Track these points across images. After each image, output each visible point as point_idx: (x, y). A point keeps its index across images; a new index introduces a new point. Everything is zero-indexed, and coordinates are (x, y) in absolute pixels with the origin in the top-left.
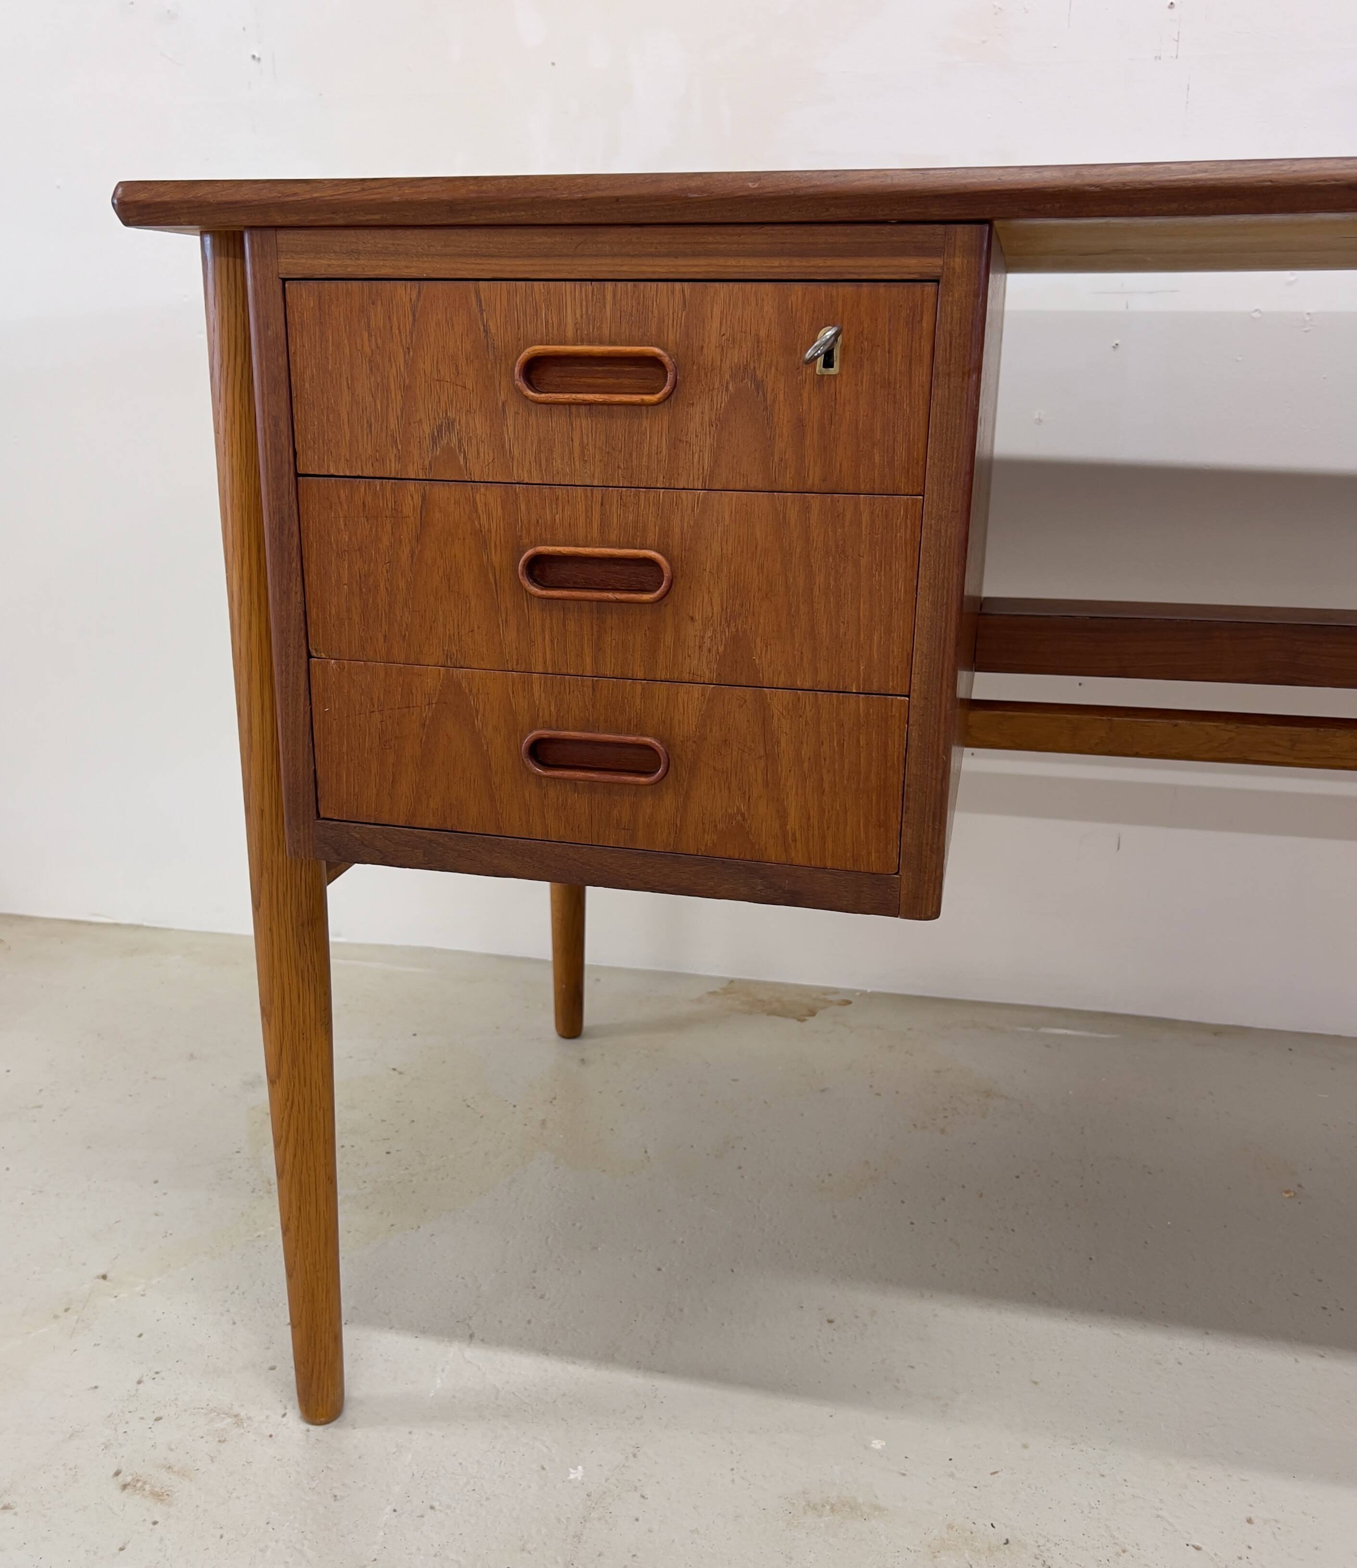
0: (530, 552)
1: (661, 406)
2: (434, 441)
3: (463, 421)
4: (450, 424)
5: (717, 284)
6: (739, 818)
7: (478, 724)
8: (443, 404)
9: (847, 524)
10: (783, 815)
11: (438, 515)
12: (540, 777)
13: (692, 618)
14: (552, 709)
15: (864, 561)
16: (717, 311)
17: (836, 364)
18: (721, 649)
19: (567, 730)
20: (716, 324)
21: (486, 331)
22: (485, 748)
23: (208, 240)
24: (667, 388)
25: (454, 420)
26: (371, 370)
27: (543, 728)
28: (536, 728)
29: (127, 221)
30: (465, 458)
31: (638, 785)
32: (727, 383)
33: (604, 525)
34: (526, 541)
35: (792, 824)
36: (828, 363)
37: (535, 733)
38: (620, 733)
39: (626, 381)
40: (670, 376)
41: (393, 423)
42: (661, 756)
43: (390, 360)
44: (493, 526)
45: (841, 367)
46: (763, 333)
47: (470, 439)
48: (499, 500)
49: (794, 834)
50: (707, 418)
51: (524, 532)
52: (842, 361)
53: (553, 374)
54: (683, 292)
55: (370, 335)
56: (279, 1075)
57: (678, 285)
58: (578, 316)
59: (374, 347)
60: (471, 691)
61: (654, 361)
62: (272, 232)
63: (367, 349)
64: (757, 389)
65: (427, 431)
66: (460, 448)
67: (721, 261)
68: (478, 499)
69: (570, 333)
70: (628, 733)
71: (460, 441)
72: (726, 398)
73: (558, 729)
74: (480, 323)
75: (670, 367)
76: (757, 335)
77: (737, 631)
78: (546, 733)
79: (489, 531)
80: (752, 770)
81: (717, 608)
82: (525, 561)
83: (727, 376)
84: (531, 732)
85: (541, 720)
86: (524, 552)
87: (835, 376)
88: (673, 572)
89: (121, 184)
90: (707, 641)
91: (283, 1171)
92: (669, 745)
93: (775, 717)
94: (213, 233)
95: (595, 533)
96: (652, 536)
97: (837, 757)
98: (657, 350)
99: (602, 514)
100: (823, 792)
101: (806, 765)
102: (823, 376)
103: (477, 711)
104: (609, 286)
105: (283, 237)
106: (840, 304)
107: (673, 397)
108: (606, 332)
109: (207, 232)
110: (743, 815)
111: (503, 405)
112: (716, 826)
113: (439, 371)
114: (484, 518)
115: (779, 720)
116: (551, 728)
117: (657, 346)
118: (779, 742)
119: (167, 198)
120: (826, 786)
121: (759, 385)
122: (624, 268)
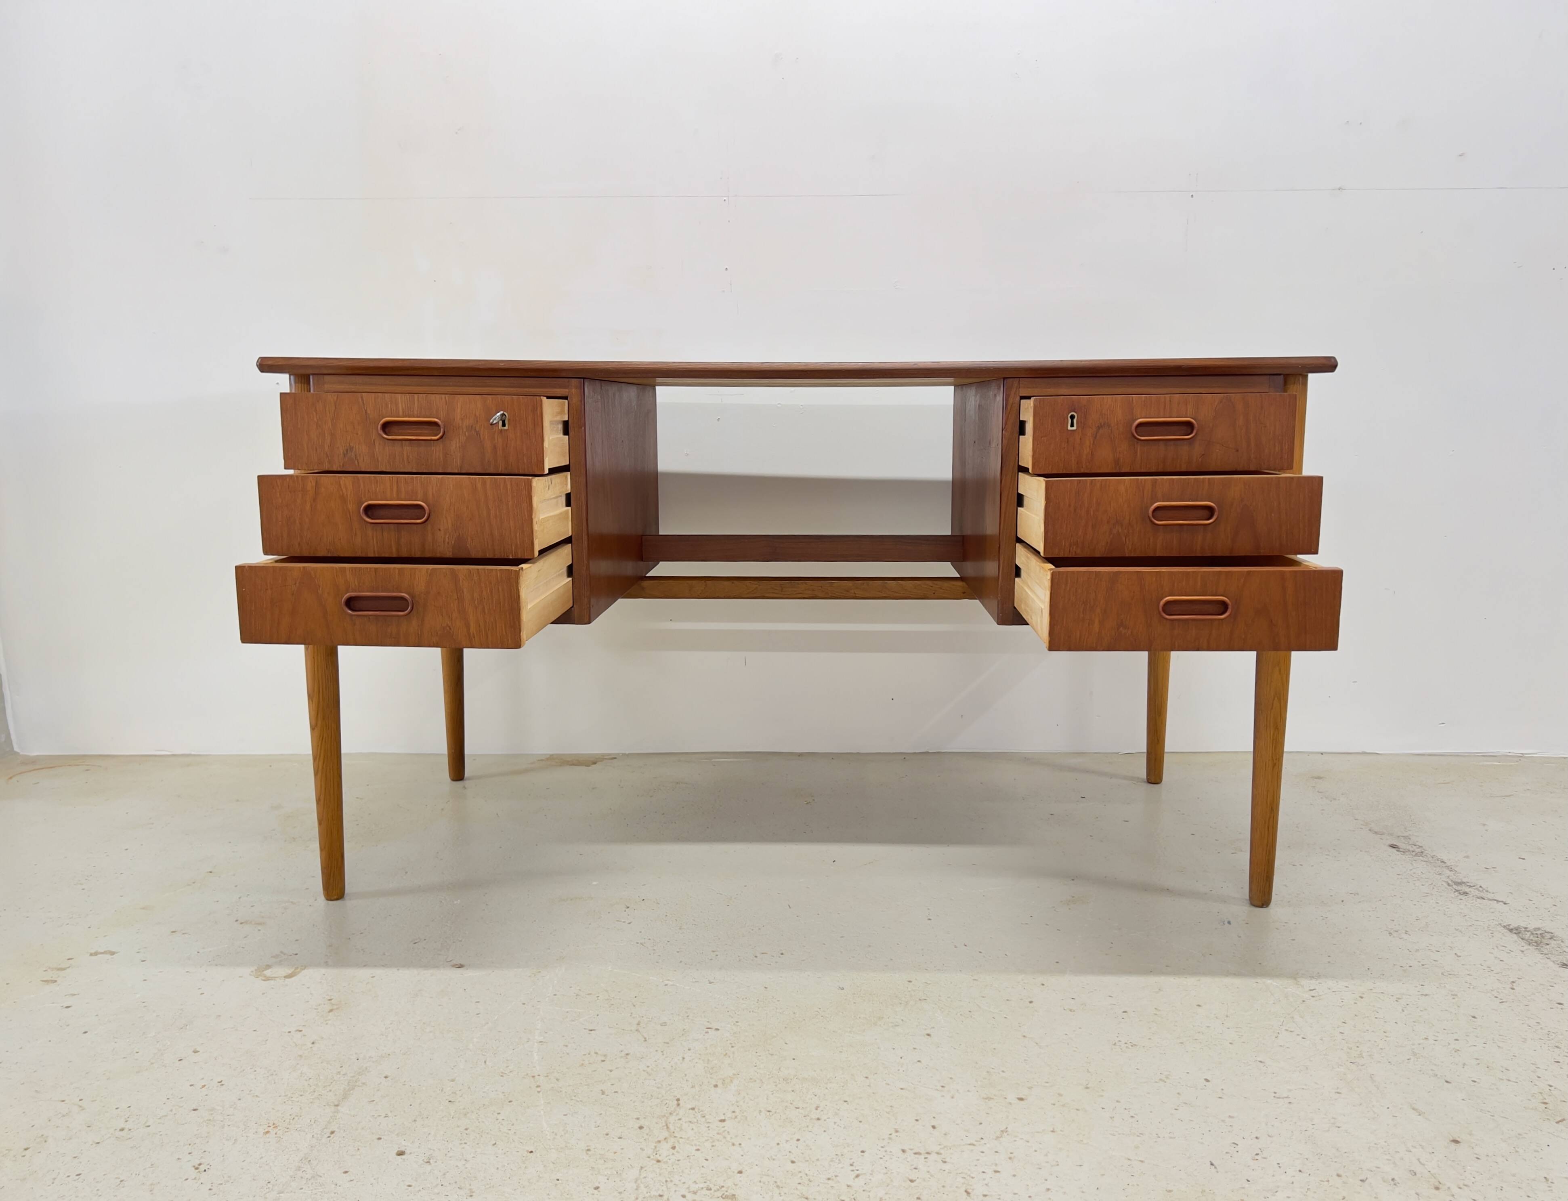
0: (366, 504)
1: (439, 441)
2: (344, 455)
3: (357, 447)
4: (351, 448)
5: (459, 396)
6: (448, 628)
7: (320, 592)
8: (348, 441)
9: (502, 489)
10: (468, 626)
11: (323, 489)
12: (352, 615)
13: (440, 530)
14: (356, 583)
15: (510, 503)
16: (459, 406)
17: (507, 425)
18: (453, 542)
19: (363, 592)
20: (459, 410)
21: (366, 413)
22: (324, 603)
23: (292, 377)
24: (441, 434)
25: (353, 447)
26: (317, 427)
27: (352, 592)
28: (349, 592)
29: (262, 371)
30: (358, 462)
31: (398, 616)
32: (465, 432)
33: (398, 492)
34: (364, 499)
35: (473, 629)
36: (504, 425)
37: (348, 594)
38: (390, 592)
39: (426, 432)
40: (442, 430)
41: (326, 448)
42: (409, 602)
43: (325, 424)
44: (349, 494)
45: (508, 427)
46: (478, 414)
47: (360, 455)
48: (351, 483)
49: (473, 634)
50: (458, 445)
51: (363, 495)
52: (509, 424)
53: (395, 429)
54: (445, 398)
55: (316, 414)
56: (316, 725)
57: (443, 396)
58: (404, 406)
59: (318, 418)
60: (316, 576)
61: (436, 424)
62: (322, 376)
63: (315, 419)
64: (477, 434)
65: (342, 451)
66: (356, 458)
67: (493, 389)
68: (341, 483)
69: (401, 413)
70: (393, 592)
71: (356, 455)
72: (465, 438)
73: (359, 592)
74: (363, 409)
75: (442, 426)
76: (475, 415)
77: (459, 534)
78: (353, 594)
79: (347, 495)
80: (452, 605)
81: (450, 525)
82: (363, 509)
83: (465, 430)
84: (346, 594)
85: (350, 588)
86: (363, 504)
87: (507, 430)
88: (430, 510)
89: (260, 358)
90: (447, 539)
91: (318, 771)
92: (413, 597)
93: (461, 581)
94: (296, 375)
95: (395, 495)
96: (420, 496)
97: (490, 597)
98: (436, 420)
99: (397, 487)
100: (485, 614)
101: (476, 602)
102: (501, 430)
103: (319, 586)
104: (416, 396)
105: (326, 377)
106: (506, 404)
107: (444, 437)
108: (416, 413)
109: (293, 375)
110: (449, 627)
111: (374, 441)
112: (437, 633)
113: (346, 428)
114: (344, 490)
115: (462, 582)
116: (356, 592)
117: (437, 418)
118: (463, 592)
119: (280, 363)
120: (486, 611)
121: (478, 433)
122: (458, 391)
